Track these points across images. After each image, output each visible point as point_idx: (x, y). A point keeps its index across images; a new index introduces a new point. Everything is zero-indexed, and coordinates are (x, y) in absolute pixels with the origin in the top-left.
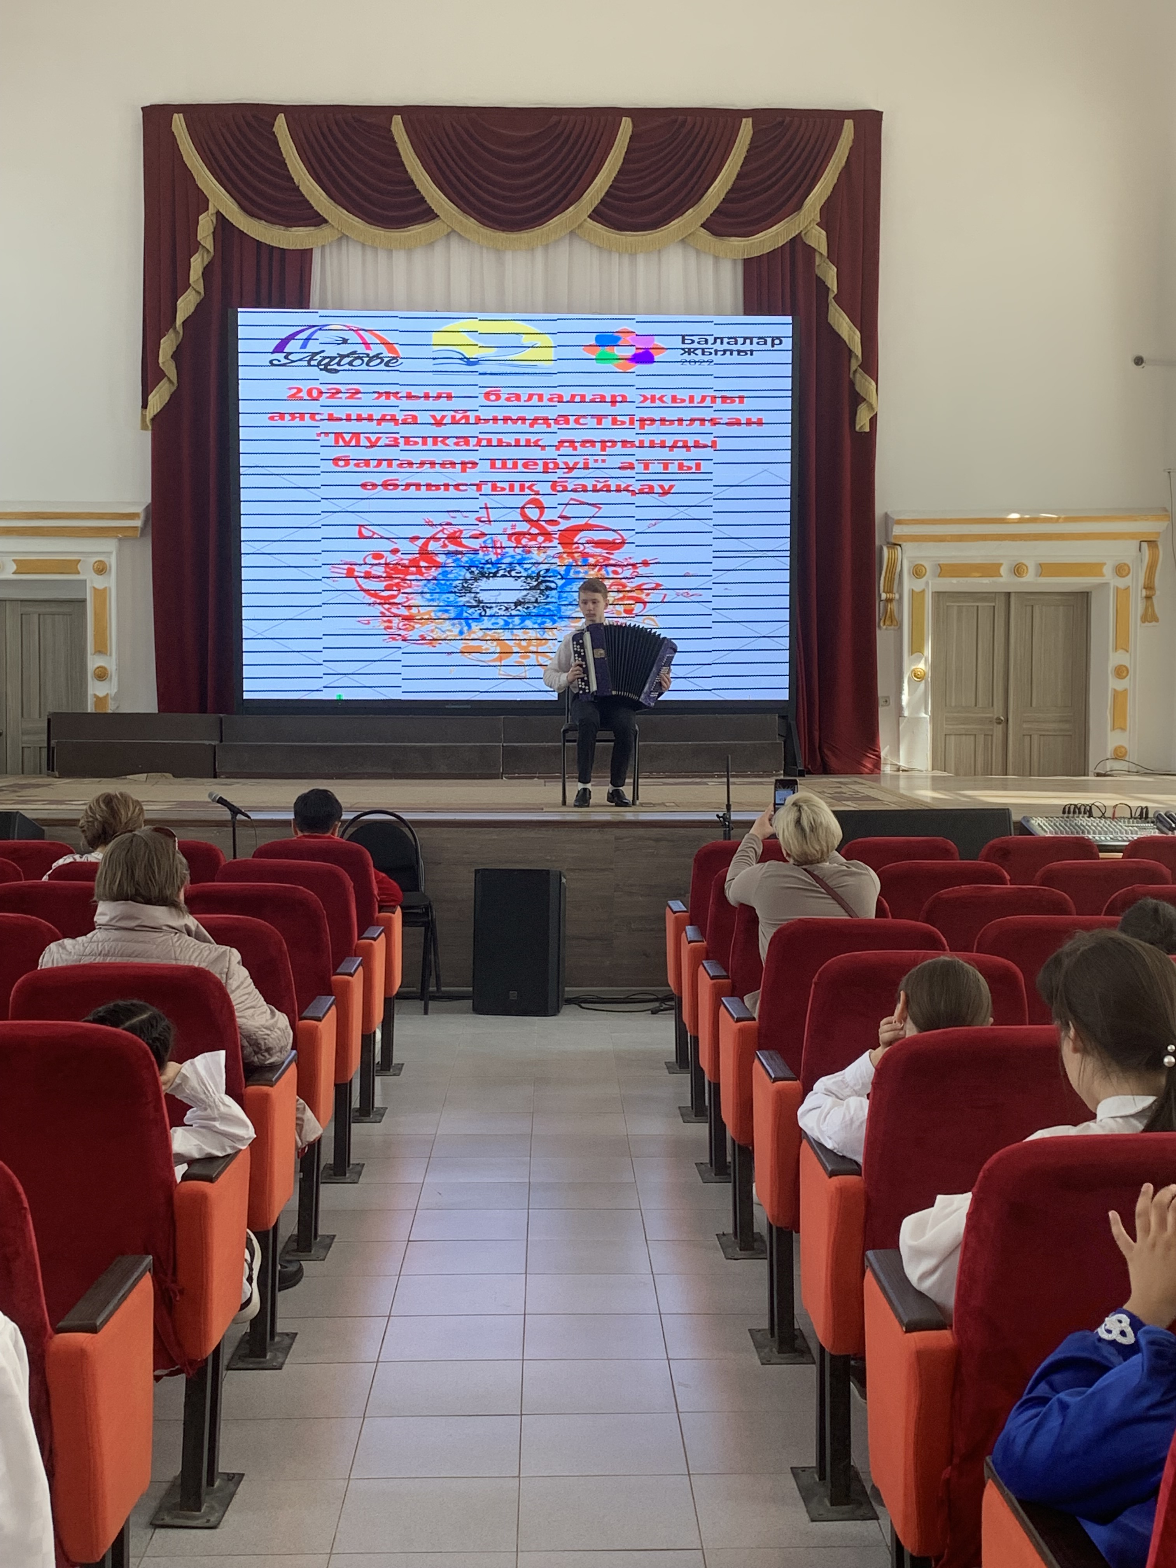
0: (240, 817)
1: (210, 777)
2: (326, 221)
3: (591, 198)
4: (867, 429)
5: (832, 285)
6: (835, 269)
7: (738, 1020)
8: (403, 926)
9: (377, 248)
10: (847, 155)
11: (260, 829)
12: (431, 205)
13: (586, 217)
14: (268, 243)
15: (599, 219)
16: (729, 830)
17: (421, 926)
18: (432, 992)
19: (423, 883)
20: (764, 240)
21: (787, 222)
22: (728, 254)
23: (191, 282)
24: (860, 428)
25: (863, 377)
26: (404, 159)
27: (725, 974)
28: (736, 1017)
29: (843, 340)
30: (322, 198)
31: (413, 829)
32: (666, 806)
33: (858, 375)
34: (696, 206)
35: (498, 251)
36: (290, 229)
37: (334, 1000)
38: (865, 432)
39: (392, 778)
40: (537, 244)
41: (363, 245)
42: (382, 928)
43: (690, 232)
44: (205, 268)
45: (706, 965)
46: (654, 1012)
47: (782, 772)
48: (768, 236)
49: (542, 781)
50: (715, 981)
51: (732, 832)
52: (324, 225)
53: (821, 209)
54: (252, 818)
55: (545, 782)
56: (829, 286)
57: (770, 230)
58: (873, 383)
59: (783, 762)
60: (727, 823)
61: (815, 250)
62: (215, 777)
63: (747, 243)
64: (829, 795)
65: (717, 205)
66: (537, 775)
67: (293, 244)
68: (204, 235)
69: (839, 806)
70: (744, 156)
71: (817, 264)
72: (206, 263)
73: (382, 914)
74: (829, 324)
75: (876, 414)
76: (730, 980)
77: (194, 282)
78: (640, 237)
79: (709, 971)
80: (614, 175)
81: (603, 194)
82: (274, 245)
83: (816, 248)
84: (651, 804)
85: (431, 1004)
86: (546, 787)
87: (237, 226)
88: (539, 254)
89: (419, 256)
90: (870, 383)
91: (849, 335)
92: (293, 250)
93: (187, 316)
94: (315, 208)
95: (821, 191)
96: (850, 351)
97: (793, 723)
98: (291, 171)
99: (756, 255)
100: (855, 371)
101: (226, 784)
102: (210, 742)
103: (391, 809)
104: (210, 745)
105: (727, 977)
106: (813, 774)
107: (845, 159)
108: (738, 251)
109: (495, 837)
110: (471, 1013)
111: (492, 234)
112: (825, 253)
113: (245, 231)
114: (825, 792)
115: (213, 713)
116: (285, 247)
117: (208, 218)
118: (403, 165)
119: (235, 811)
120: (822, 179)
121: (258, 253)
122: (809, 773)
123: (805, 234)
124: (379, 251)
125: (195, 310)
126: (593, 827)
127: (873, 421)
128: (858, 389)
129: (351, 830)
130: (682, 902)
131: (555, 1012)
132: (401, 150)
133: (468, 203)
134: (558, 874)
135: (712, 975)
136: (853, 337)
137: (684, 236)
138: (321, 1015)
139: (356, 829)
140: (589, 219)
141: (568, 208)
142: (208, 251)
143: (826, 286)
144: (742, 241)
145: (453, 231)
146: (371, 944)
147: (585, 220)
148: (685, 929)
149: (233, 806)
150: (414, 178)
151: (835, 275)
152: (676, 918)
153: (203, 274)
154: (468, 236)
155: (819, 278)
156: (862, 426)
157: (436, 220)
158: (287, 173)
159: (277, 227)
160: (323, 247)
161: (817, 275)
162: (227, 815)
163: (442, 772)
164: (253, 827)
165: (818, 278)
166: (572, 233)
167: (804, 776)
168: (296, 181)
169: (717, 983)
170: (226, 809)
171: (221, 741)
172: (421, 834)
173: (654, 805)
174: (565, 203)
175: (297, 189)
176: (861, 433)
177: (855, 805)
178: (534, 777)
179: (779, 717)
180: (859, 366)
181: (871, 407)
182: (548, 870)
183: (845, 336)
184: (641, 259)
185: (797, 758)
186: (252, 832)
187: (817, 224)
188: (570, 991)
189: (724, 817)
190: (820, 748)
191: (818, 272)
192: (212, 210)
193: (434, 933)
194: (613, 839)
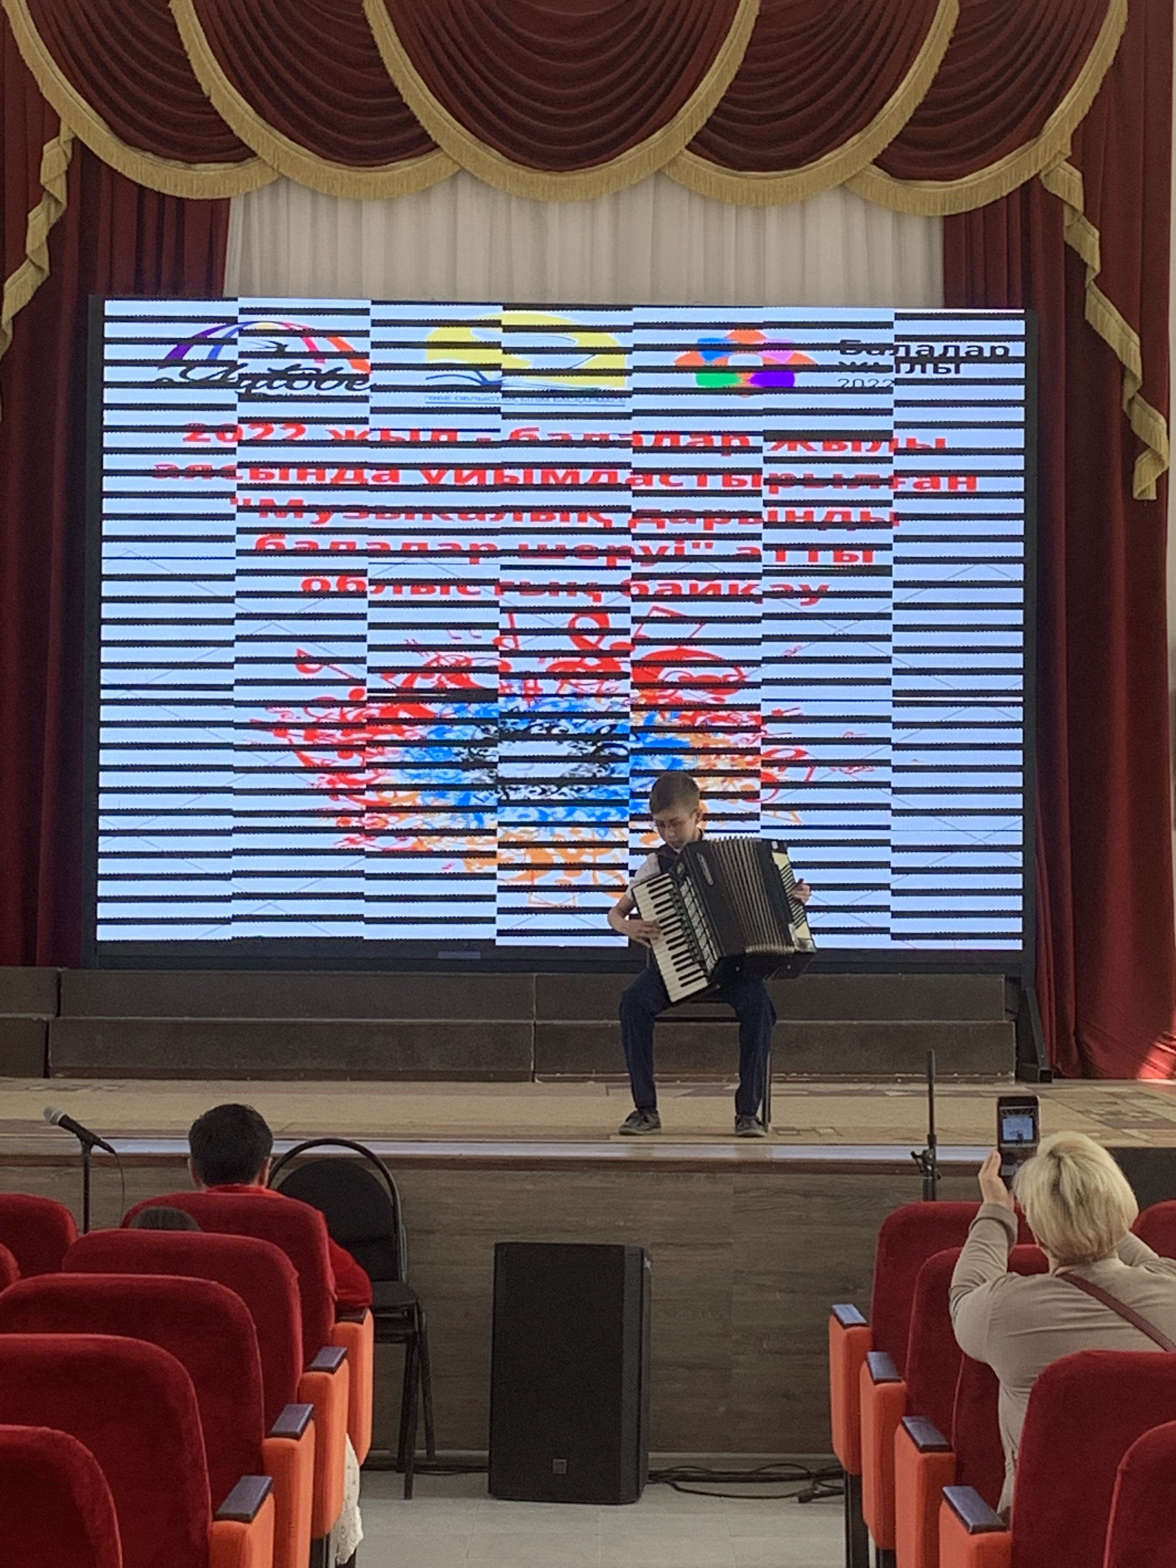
0: (97, 1149)
1: (38, 1076)
2: (253, 154)
3: (691, 117)
4: (1153, 496)
5: (1092, 259)
6: (1097, 234)
7: (975, 1531)
8: (376, 1341)
9: (336, 198)
10: (1116, 48)
11: (132, 1170)
12: (426, 128)
13: (683, 148)
14: (156, 189)
15: (707, 153)
16: (933, 1180)
17: (400, 1342)
18: (421, 1459)
19: (404, 1265)
20: (977, 186)
21: (1017, 156)
22: (918, 208)
23: (29, 249)
24: (1140, 495)
25: (1144, 409)
26: (383, 53)
27: (944, 1443)
28: (971, 1524)
29: (1111, 349)
30: (247, 116)
31: (389, 1171)
32: (820, 1135)
33: (1136, 407)
34: (865, 129)
35: (538, 205)
36: (193, 166)
37: (270, 1485)
38: (1149, 501)
39: (345, 1080)
40: (601, 193)
41: (315, 193)
42: (343, 1350)
43: (854, 172)
44: (51, 231)
45: (909, 1425)
46: (804, 1499)
47: (1013, 1074)
48: (984, 179)
49: (603, 1085)
50: (928, 1455)
51: (938, 1183)
52: (249, 160)
53: (1073, 137)
54: (117, 1151)
55: (607, 1088)
56: (1086, 260)
57: (986, 170)
58: (1162, 420)
59: (1015, 1059)
60: (929, 1168)
61: (1062, 201)
62: (46, 1076)
63: (949, 189)
64: (1097, 1117)
65: (900, 128)
66: (593, 1075)
67: (197, 191)
68: (52, 176)
69: (1117, 1137)
70: (945, 49)
71: (1067, 223)
72: (53, 221)
73: (341, 1324)
74: (1087, 322)
75: (1167, 472)
76: (953, 1455)
77: (33, 251)
78: (772, 182)
79: (916, 1436)
80: (729, 81)
81: (711, 111)
82: (167, 192)
83: (1065, 199)
84: (793, 1129)
85: (418, 1480)
86: (611, 1098)
87: (107, 161)
88: (604, 210)
89: (405, 214)
90: (1156, 420)
91: (1121, 340)
92: (199, 201)
93: (20, 307)
94: (237, 133)
95: (1074, 105)
96: (1123, 369)
97: (1030, 992)
98: (196, 72)
99: (964, 210)
100: (1131, 401)
101: (66, 1089)
102: (40, 1016)
103: (348, 1135)
104: (40, 1021)
105: (948, 1449)
106: (1065, 1077)
107: (1113, 53)
108: (935, 204)
109: (529, 1187)
110: (486, 1498)
111: (528, 175)
112: (1080, 206)
113: (120, 170)
114: (1091, 1112)
115: (48, 965)
116: (185, 196)
117: (59, 149)
118: (383, 64)
119: (88, 1139)
120: (1075, 85)
121: (141, 204)
122: (1060, 1076)
123: (1046, 175)
124: (340, 205)
125: (33, 298)
126: (695, 1171)
127: (1162, 482)
128: (1135, 429)
129: (283, 1174)
130: (855, 1306)
131: (633, 1497)
132: (378, 40)
133: (491, 127)
134: (638, 1252)
135: (921, 1443)
136: (1128, 344)
137: (844, 179)
138: (250, 1512)
139: (292, 1171)
140: (686, 152)
141: (653, 132)
142: (57, 201)
143: (1082, 260)
144: (940, 187)
145: (463, 169)
146: (326, 1379)
147: (681, 152)
148: (866, 1359)
149: (83, 1129)
150: (399, 84)
151: (1097, 243)
152: (849, 1336)
153: (47, 238)
154: (487, 178)
155: (1070, 247)
156: (1143, 492)
157: (433, 153)
158: (188, 74)
159: (173, 162)
160: (247, 195)
161: (1065, 243)
162: (73, 1145)
163: (431, 1068)
164: (118, 1166)
165: (1068, 248)
166: (659, 173)
167: (1050, 1082)
168: (204, 88)
169: (930, 1457)
170: (75, 1135)
171: (58, 1015)
172: (403, 1180)
173: (799, 1132)
174: (648, 125)
175: (207, 101)
176: (1143, 501)
177: (1146, 1137)
178: (589, 1079)
179: (1006, 979)
180: (1138, 391)
181: (1158, 459)
182: (622, 1247)
183: (1114, 343)
184: (773, 216)
185: (1038, 1051)
186: (116, 1175)
187: (1067, 160)
188: (658, 1459)
189: (924, 1156)
190: (1076, 1033)
191: (1069, 238)
192: (65, 134)
193: (423, 1354)
194: (731, 1191)
